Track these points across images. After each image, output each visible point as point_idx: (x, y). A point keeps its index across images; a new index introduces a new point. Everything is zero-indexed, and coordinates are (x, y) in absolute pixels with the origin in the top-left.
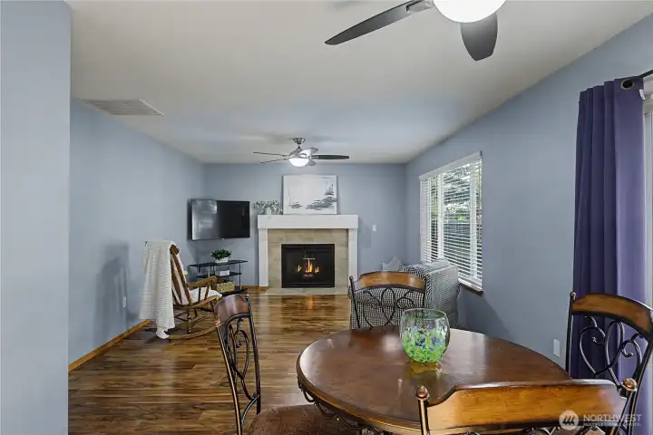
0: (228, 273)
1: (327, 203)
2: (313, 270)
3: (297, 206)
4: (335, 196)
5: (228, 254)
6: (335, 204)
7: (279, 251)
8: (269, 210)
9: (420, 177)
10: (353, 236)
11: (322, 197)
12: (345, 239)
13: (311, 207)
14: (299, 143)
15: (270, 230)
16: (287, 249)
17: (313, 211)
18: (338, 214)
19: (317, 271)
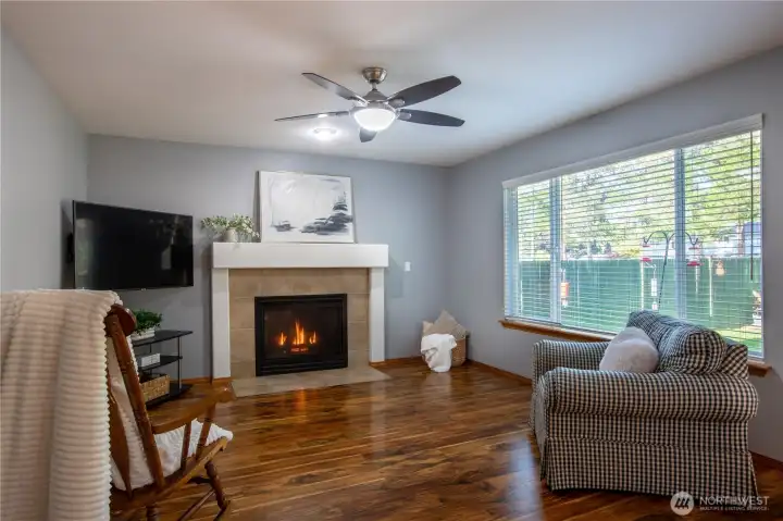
0: (156, 358)
1: (336, 224)
2: (307, 339)
3: (286, 227)
4: (349, 213)
5: (156, 320)
6: (349, 226)
7: (251, 308)
8: (233, 232)
9: (505, 184)
10: (377, 280)
11: (327, 213)
12: (363, 286)
13: (309, 229)
14: (374, 81)
15: (233, 272)
16: (264, 305)
17: (313, 237)
18: (356, 242)
19: (313, 340)
